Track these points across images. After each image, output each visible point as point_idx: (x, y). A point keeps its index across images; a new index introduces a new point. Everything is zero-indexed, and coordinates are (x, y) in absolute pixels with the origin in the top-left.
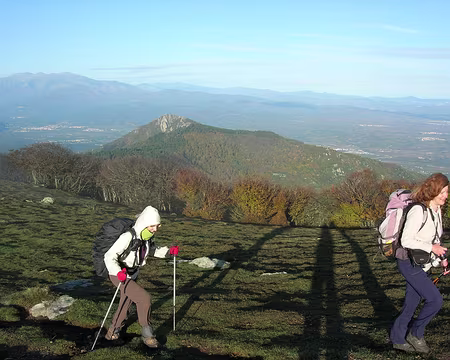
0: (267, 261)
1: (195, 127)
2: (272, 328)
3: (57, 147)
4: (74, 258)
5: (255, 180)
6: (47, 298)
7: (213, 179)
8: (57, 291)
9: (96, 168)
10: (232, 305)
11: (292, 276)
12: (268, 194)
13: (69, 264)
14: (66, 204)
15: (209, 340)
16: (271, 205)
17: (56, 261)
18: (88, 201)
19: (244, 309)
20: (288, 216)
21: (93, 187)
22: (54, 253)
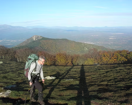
0: (67, 76)
1: (44, 39)
2: (70, 95)
3: (3, 47)
4: (10, 79)
5: (62, 53)
6: (3, 91)
7: (50, 54)
8: (6, 89)
9: (15, 52)
10: (58, 89)
11: (74, 80)
12: (66, 57)
13: (9, 81)
14: (6, 63)
15: (52, 100)
16: (67, 60)
17: (5, 80)
18: (13, 62)
19: (61, 90)
20: (72, 63)
21: (14, 58)
22: (4, 78)
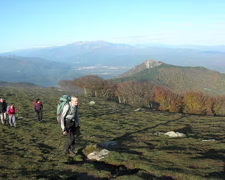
0: (204, 134)
1: (163, 65)
2: (209, 168)
3: (96, 77)
4: (107, 131)
5: (195, 92)
6: (95, 150)
7: (173, 92)
8: (100, 147)
9: (115, 87)
10: (187, 156)
11: (217, 141)
12: (203, 100)
13: (105, 134)
14: (100, 105)
15: (177, 173)
16: (204, 104)
17: (98, 132)
18: (112, 103)
19: (194, 158)
20: (212, 110)
21: (114, 96)
22: (97, 128)
